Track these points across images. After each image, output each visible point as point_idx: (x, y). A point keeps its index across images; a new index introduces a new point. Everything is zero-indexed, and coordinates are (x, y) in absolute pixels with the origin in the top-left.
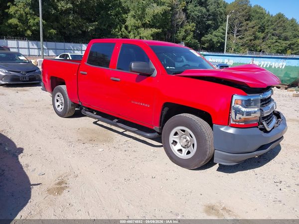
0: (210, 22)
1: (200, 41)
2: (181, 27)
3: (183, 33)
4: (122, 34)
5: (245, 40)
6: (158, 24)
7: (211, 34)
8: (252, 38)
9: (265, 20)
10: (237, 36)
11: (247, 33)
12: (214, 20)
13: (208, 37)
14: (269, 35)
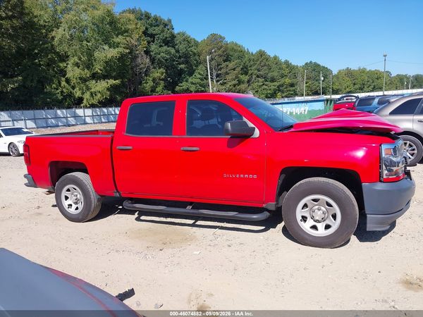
0: (182, 66)
1: (174, 92)
2: (146, 75)
3: (151, 83)
4: (62, 92)
5: (228, 86)
6: (115, 73)
7: (187, 81)
8: (236, 82)
9: (246, 59)
10: (217, 81)
11: (229, 77)
12: (187, 62)
13: (184, 85)
14: (254, 77)
